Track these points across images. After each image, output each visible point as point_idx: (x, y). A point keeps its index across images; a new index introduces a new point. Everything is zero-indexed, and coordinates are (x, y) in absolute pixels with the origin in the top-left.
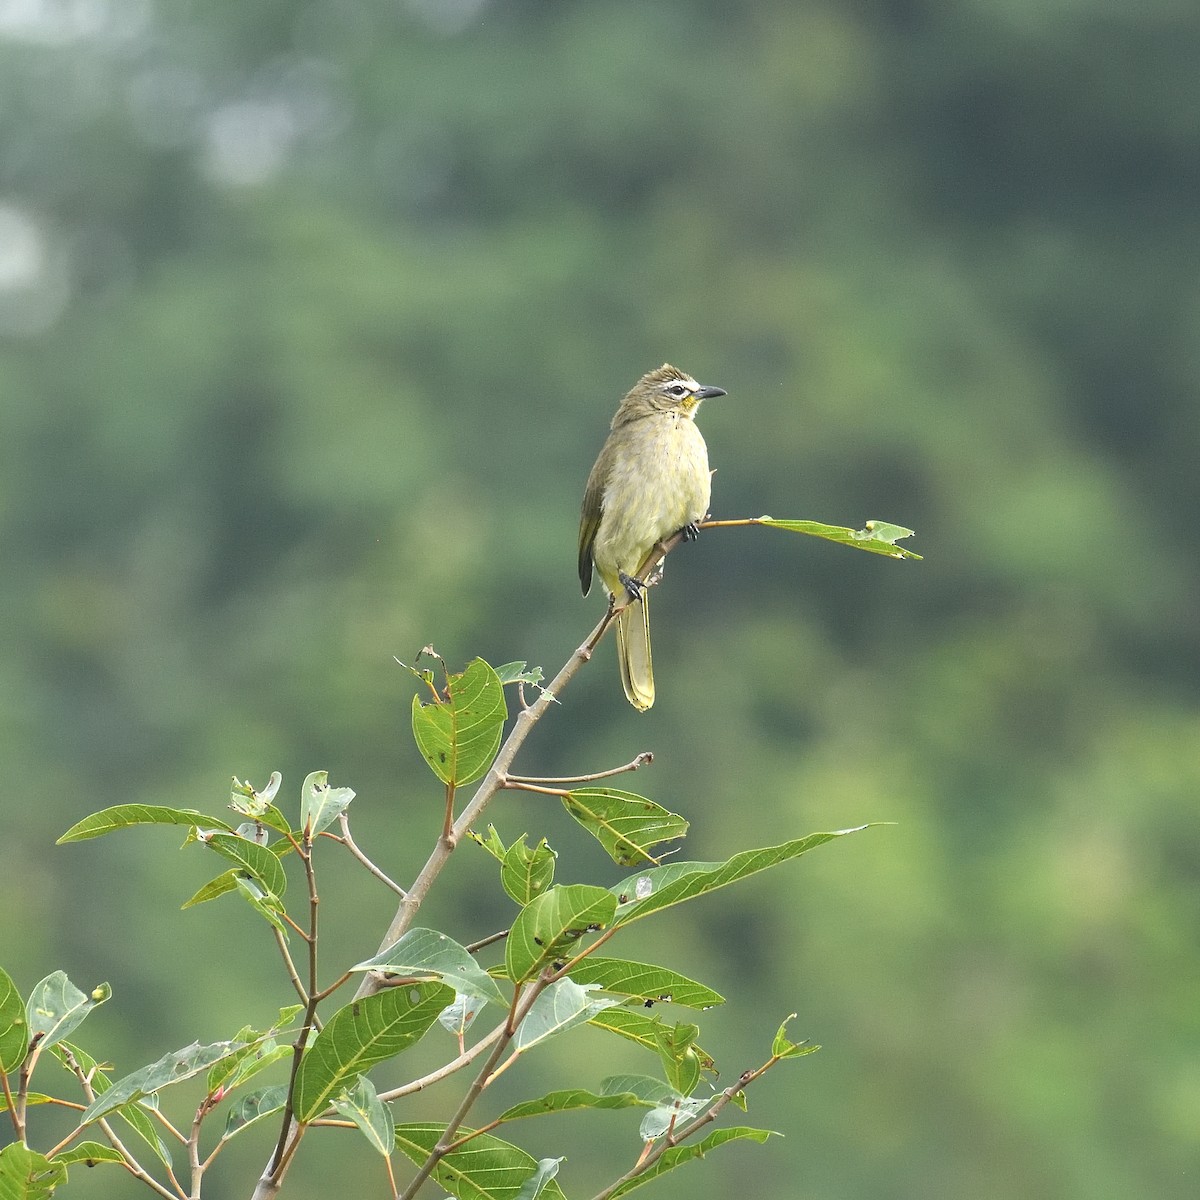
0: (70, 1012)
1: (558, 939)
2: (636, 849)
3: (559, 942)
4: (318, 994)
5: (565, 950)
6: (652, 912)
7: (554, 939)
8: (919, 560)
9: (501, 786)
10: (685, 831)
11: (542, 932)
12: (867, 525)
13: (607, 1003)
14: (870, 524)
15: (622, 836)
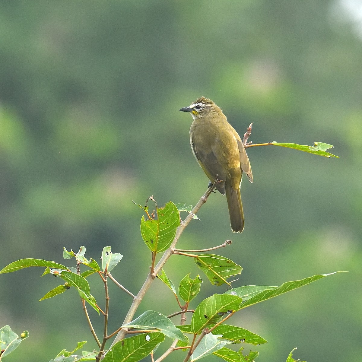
0: (12, 342)
1: (214, 316)
2: (222, 279)
3: (214, 317)
4: (107, 337)
5: (217, 320)
6: (249, 305)
7: (212, 316)
8: (338, 158)
9: (173, 253)
10: (241, 272)
11: (208, 313)
12: (315, 144)
13: (226, 342)
14: (316, 143)
15: (217, 274)
